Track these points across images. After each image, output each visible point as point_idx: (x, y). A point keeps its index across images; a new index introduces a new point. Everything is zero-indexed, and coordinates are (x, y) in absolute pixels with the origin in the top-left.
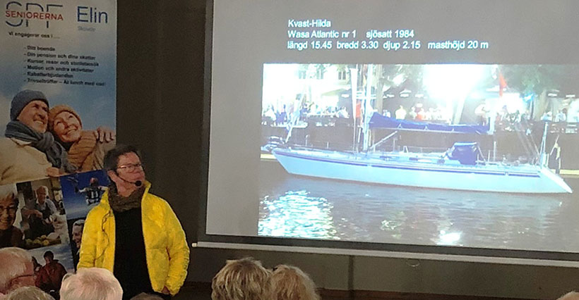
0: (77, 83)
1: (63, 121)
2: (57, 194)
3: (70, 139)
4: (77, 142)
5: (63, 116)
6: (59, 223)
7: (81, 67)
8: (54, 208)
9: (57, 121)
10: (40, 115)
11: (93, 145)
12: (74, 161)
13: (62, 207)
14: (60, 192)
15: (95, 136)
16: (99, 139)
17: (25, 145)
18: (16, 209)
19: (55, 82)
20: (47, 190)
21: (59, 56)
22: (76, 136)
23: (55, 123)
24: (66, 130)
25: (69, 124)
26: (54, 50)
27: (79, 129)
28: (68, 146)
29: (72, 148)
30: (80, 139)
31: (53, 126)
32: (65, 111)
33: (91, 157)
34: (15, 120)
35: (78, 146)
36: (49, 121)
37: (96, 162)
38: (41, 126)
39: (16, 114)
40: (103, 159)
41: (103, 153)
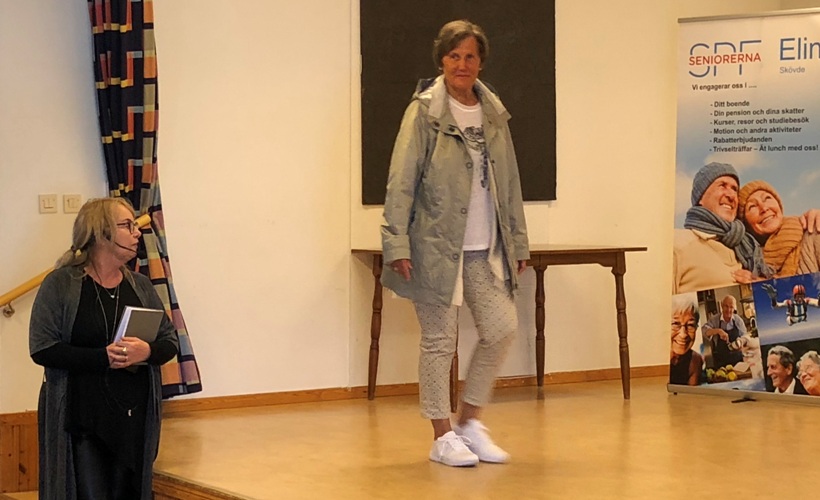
0: (778, 149)
1: (758, 205)
2: (748, 307)
3: (767, 230)
4: (775, 233)
5: (758, 196)
6: (750, 349)
7: (783, 125)
8: (742, 327)
9: (750, 204)
10: (728, 197)
11: (798, 239)
12: (769, 260)
13: (754, 326)
14: (752, 305)
15: (802, 225)
16: (807, 228)
17: (708, 239)
18: (695, 326)
19: (749, 149)
20: (734, 301)
21: (755, 113)
22: (774, 225)
23: (747, 208)
24: (761, 218)
25: (765, 209)
26: (748, 104)
27: (779, 214)
28: (763, 239)
29: (769, 242)
30: (779, 229)
31: (744, 212)
32: (761, 189)
33: (795, 256)
34: (698, 204)
35: (776, 239)
36: (739, 205)
37: (802, 262)
38: (728, 212)
39: (698, 196)
40: (813, 258)
41: (812, 249)
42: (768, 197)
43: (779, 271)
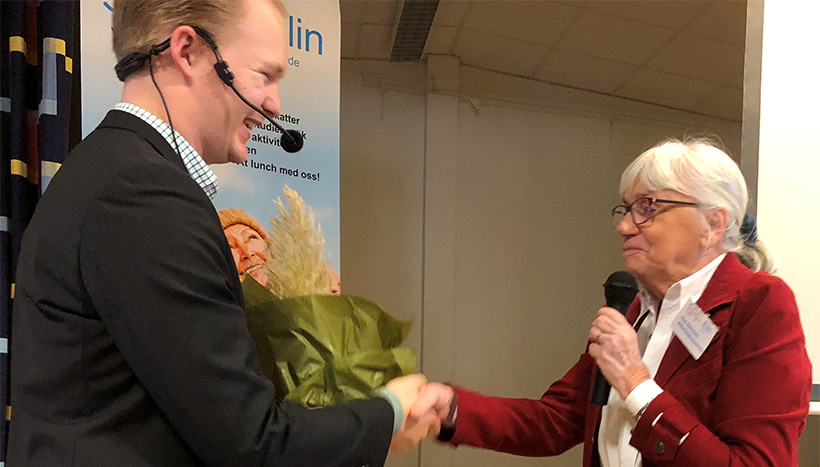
0: (265, 168)
25: (249, 253)
42: (254, 237)
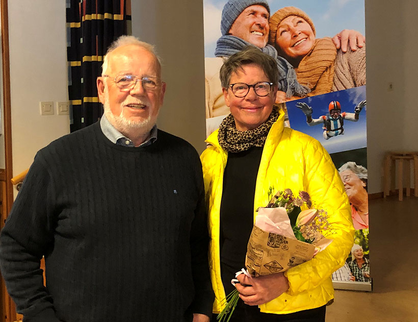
1: (289, 29)
3: (299, 52)
4: (309, 54)
9: (281, 29)
10: (258, 24)
11: (332, 58)
12: (303, 80)
15: (336, 45)
16: (340, 49)
22: (306, 47)
23: (279, 33)
24: (293, 42)
25: (297, 32)
27: (312, 37)
28: (295, 61)
29: (302, 63)
30: (312, 50)
31: (276, 37)
32: (292, 15)
33: (330, 75)
34: (228, 34)
35: (310, 60)
36: (270, 30)
37: (336, 80)
38: (259, 38)
39: (227, 26)
40: (348, 75)
41: (346, 66)
43: (313, 89)
